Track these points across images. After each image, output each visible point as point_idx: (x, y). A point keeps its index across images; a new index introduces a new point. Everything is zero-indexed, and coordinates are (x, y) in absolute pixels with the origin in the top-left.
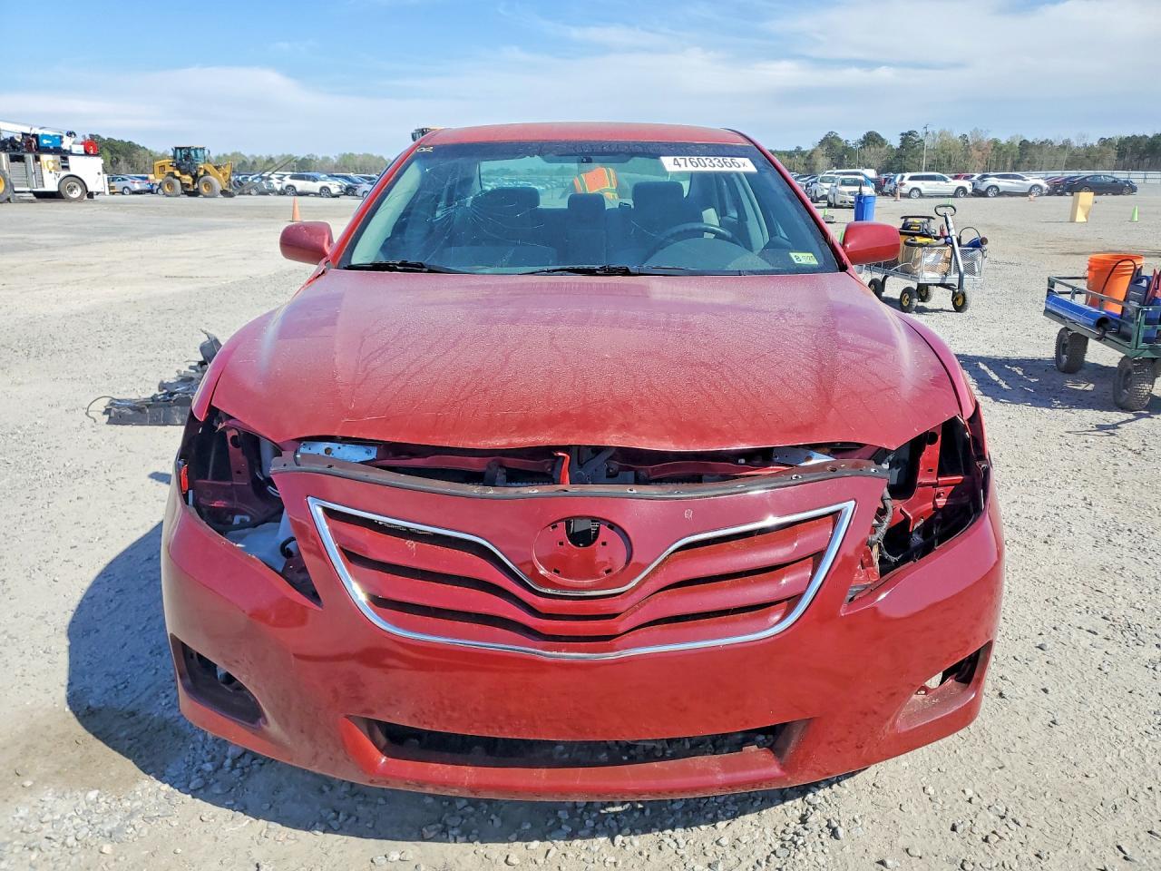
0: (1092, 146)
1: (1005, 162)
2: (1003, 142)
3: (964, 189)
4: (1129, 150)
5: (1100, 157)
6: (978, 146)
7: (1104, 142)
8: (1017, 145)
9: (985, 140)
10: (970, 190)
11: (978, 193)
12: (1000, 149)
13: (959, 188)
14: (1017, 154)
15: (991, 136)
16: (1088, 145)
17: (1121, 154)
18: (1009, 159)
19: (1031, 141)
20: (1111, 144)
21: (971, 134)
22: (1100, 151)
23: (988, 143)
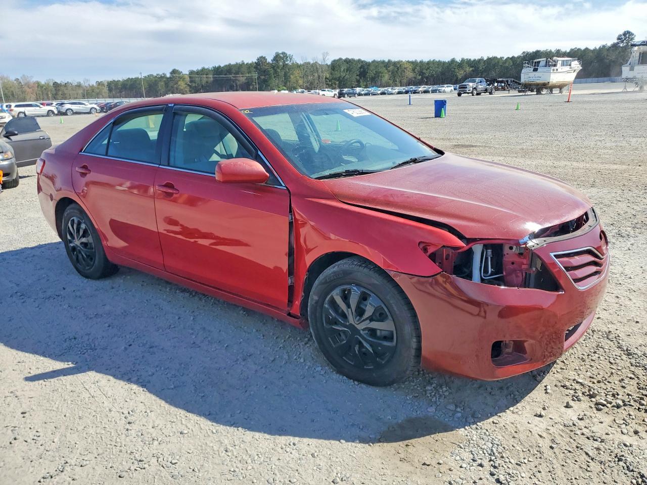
0: (93, 85)
1: (47, 95)
2: (43, 83)
3: (52, 112)
4: (113, 87)
5: (100, 91)
6: (28, 85)
7: (100, 84)
8: (52, 85)
9: (31, 81)
10: (56, 112)
11: (60, 113)
12: (42, 87)
13: (49, 111)
14: (54, 90)
15: (34, 80)
16: (91, 85)
17: (110, 90)
18: (49, 93)
19: (59, 83)
20: (103, 85)
21: (21, 78)
22: (98, 88)
23: (34, 83)
